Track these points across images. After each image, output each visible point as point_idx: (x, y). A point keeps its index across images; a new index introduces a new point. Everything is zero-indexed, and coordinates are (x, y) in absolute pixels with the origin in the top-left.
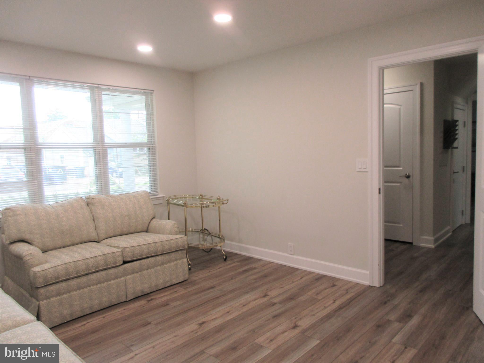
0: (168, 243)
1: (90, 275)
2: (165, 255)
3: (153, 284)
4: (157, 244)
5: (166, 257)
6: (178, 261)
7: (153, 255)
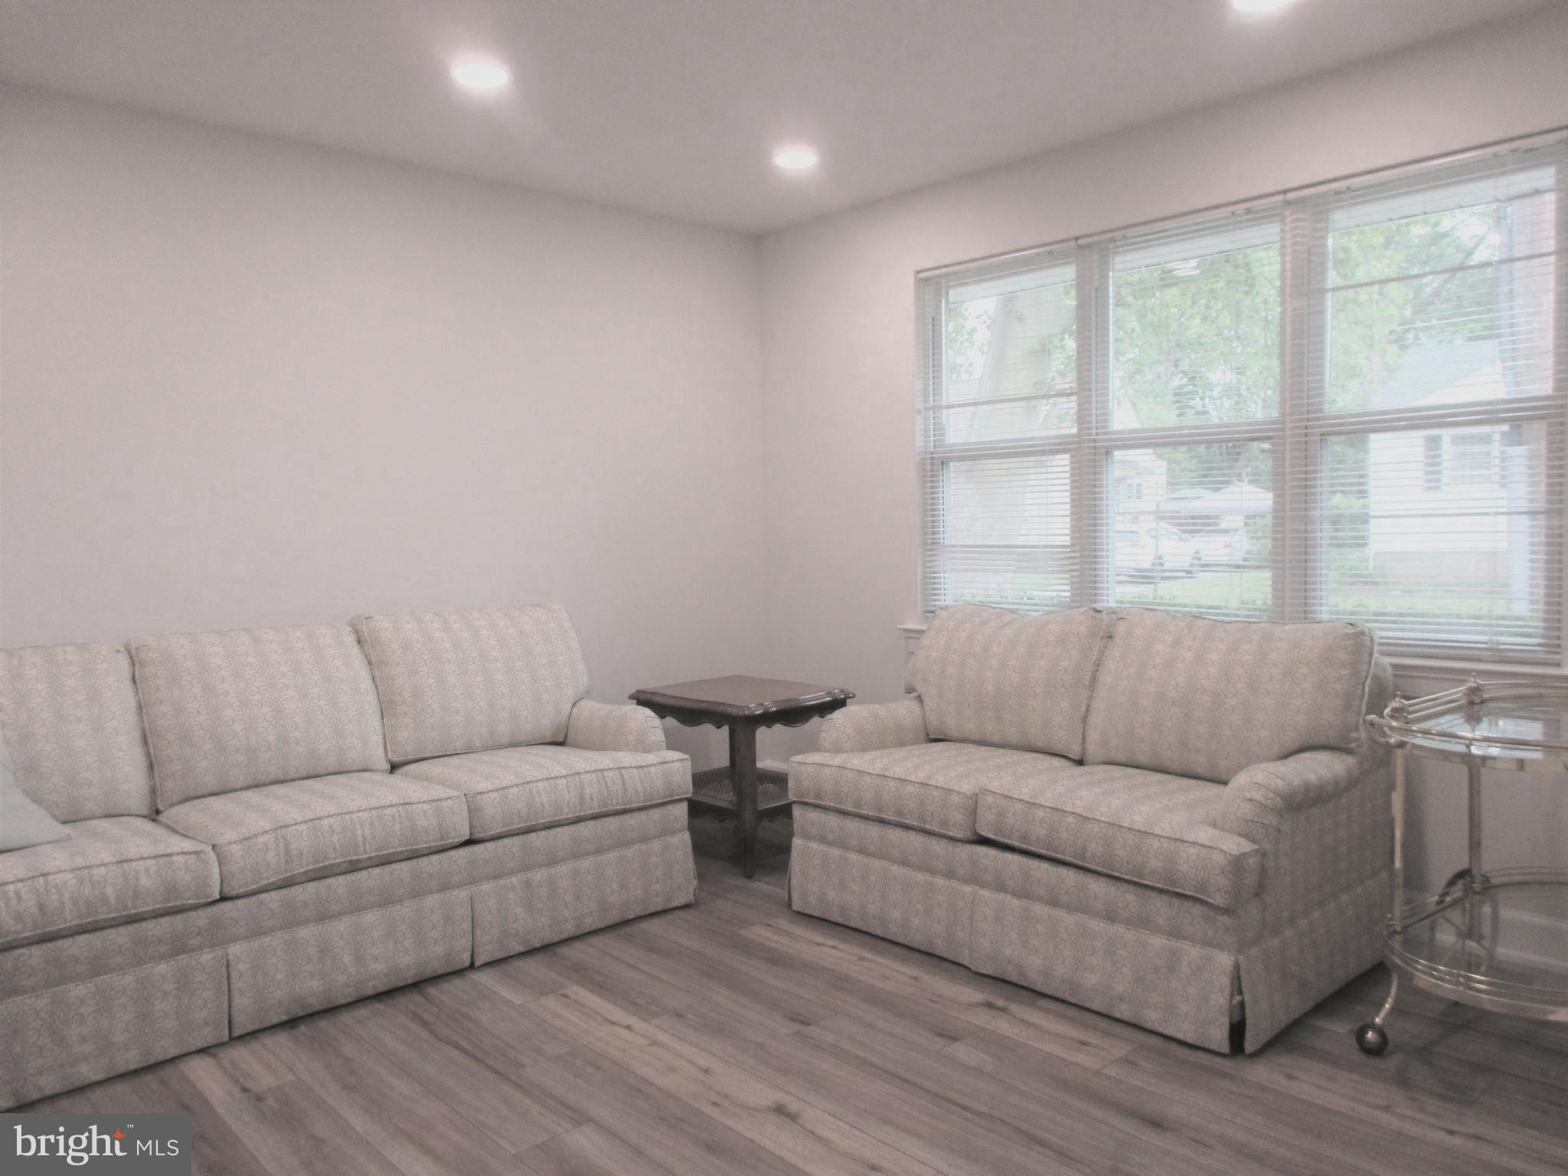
0: (1130, 842)
1: (887, 826)
2: (1124, 887)
3: (1060, 971)
4: (1090, 826)
5: (1129, 898)
6: (1186, 946)
7: (1068, 858)
